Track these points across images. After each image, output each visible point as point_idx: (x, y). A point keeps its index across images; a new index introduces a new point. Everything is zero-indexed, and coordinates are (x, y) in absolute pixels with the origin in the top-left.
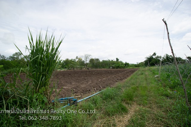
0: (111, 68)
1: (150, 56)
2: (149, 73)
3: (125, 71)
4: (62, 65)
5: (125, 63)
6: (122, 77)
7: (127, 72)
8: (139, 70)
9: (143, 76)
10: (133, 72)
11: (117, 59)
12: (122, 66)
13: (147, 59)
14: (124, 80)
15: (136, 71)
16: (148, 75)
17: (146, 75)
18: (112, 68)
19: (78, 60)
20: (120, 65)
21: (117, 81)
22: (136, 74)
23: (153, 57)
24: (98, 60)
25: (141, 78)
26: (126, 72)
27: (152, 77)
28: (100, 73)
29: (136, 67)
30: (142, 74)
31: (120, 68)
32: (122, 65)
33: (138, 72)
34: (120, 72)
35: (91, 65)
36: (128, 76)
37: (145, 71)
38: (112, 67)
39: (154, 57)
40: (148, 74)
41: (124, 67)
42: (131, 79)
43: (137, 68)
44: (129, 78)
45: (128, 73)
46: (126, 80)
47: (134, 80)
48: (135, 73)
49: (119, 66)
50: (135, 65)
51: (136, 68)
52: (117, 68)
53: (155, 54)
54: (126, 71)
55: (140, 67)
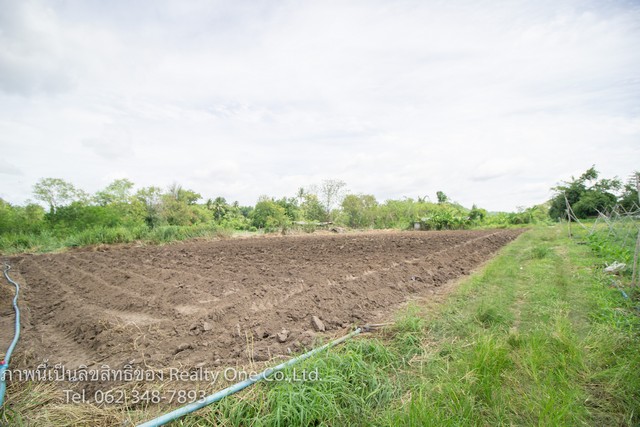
0: (417, 226)
1: (572, 182)
2: (573, 251)
3: (468, 238)
4: (255, 218)
5: (470, 208)
6: (446, 270)
7: (474, 245)
8: (528, 237)
9: (545, 265)
10: (497, 242)
11: (441, 197)
12: (456, 220)
13: (559, 192)
14: (451, 283)
15: (513, 239)
16: (567, 260)
17: (558, 261)
18: (421, 229)
19: (304, 200)
20: (449, 216)
21: (412, 291)
22: (514, 253)
23: (584, 187)
24: (371, 199)
25: (537, 275)
26: (469, 242)
27: (589, 270)
28: (365, 249)
29: (512, 222)
30: (541, 255)
31: (450, 227)
32: (460, 218)
33: (523, 245)
34: (446, 241)
35: (347, 217)
36: (474, 262)
37: (551, 240)
38: (421, 223)
39: (588, 184)
40: (570, 255)
41: (468, 223)
42: (485, 280)
43: (519, 226)
44: (478, 273)
45: (480, 247)
46: (462, 280)
47: (499, 284)
48: (506, 249)
49: (446, 222)
50: (512, 215)
51: (514, 227)
52: (439, 228)
53: (591, 174)
54: (473, 238)
55: (531, 225)
